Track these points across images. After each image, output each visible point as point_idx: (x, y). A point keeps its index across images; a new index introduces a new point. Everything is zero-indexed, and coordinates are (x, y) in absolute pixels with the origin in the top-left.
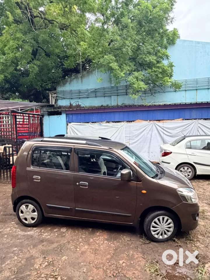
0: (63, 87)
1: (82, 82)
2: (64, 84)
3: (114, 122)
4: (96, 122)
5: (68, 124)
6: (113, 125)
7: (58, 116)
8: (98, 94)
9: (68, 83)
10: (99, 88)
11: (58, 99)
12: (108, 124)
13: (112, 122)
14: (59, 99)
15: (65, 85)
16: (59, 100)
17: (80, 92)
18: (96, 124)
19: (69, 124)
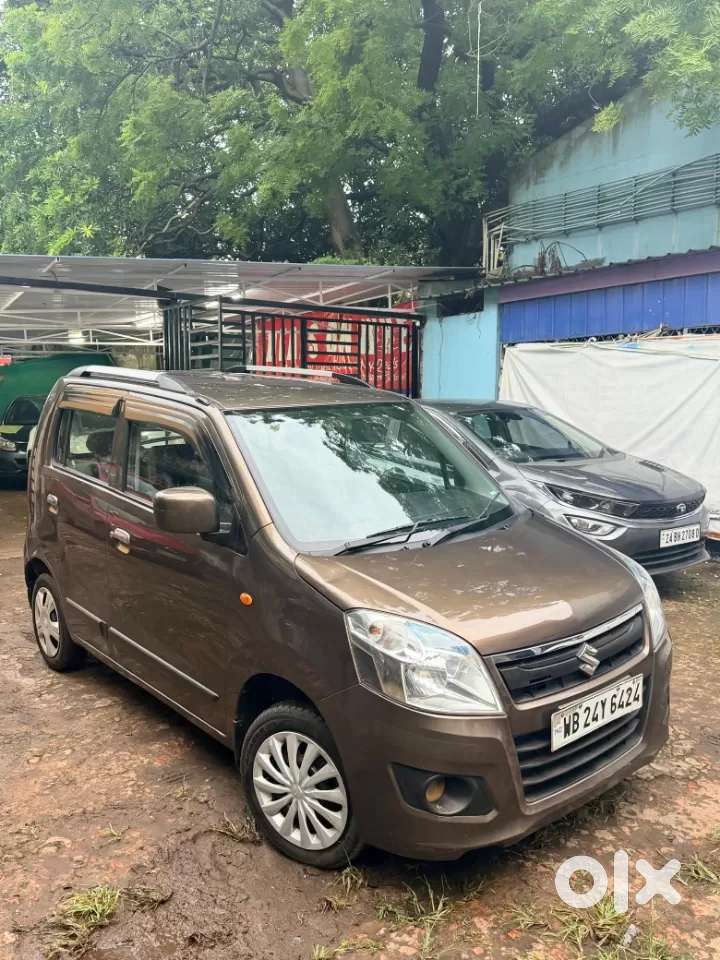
0: (536, 183)
1: (615, 145)
2: (541, 171)
3: (699, 331)
4: (615, 337)
5: (504, 350)
6: (692, 348)
7: (472, 315)
8: (688, 195)
9: (556, 164)
10: (689, 166)
11: (512, 245)
12: (669, 344)
13: (692, 331)
14: (518, 243)
15: (542, 175)
16: (515, 247)
17: (601, 197)
18: (612, 344)
19: (509, 350)
